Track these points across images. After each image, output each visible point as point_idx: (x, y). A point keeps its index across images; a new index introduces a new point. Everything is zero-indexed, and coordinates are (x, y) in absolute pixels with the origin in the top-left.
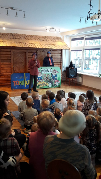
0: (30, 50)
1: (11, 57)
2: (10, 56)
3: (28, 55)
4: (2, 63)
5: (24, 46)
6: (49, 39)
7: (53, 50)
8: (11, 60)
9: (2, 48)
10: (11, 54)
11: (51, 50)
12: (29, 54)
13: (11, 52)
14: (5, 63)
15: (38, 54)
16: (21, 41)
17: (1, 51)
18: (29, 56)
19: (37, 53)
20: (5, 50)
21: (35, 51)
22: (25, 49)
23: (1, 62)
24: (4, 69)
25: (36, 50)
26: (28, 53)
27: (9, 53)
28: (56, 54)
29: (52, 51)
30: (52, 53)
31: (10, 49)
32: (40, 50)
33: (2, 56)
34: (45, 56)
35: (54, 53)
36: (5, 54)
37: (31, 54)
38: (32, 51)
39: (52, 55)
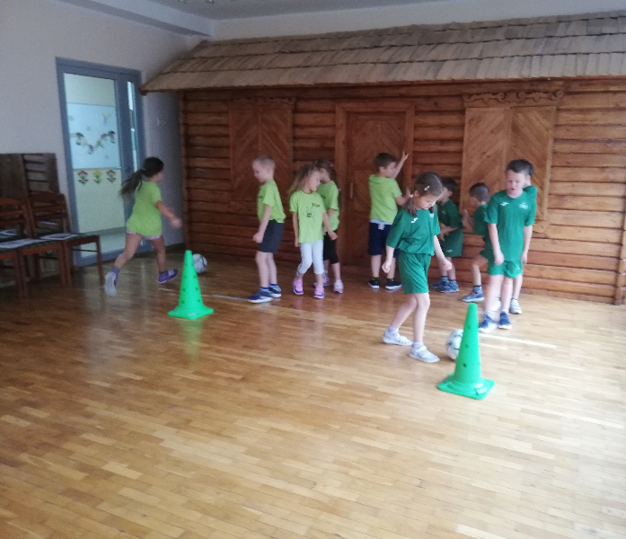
0: (429, 97)
1: (333, 139)
2: (329, 131)
3: (416, 127)
8: (332, 149)
10: (333, 126)
12: (421, 120)
13: (334, 112)
15: (469, 114)
17: (296, 111)
18: (420, 133)
19: (462, 112)
20: (313, 105)
21: (455, 104)
22: (402, 96)
23: (295, 160)
25: (462, 96)
26: (418, 112)
27: (327, 119)
28: (595, 116)
30: (568, 110)
31: (332, 99)
32: (486, 97)
33: (299, 132)
34: (515, 129)
35: (581, 111)
36: (311, 126)
37: (432, 120)
38: (436, 104)
39: (561, 121)
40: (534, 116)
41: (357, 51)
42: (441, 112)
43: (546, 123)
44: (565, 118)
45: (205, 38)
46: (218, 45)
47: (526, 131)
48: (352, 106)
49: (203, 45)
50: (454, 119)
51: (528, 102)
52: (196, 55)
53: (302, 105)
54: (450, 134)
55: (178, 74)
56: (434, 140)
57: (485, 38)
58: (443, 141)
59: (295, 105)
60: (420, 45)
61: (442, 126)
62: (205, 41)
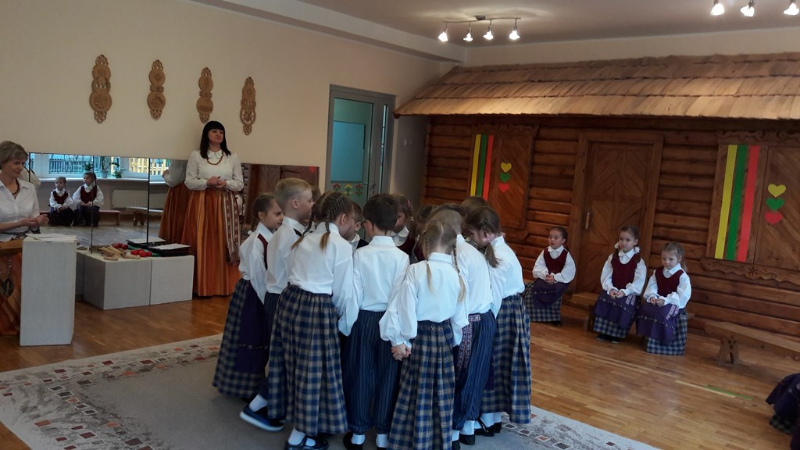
0: (679, 131)
1: (574, 167)
2: (570, 159)
3: (664, 160)
4: (534, 192)
8: (572, 177)
10: (575, 154)
12: (669, 153)
13: (577, 140)
14: (547, 192)
16: (640, 86)
17: (537, 138)
18: (667, 166)
19: (715, 147)
20: (556, 133)
21: (707, 139)
22: (650, 128)
23: (531, 186)
24: (538, 218)
25: (714, 131)
26: (666, 145)
27: (570, 147)
31: (576, 128)
32: (742, 134)
33: (538, 159)
34: (774, 169)
36: (552, 153)
37: (682, 154)
38: (687, 138)
40: (796, 156)
41: (607, 82)
42: (691, 147)
45: (457, 64)
46: (469, 71)
47: (785, 171)
48: (596, 135)
49: (455, 71)
50: (706, 155)
51: (790, 142)
52: (448, 82)
53: (544, 132)
54: (700, 169)
55: (430, 100)
56: (683, 175)
57: (748, 73)
58: (692, 176)
59: (538, 132)
60: (674, 78)
61: (692, 161)
62: (458, 67)
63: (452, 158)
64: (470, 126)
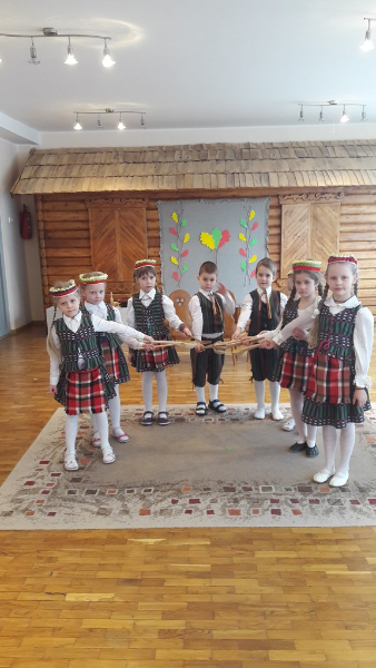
4: (152, 251)
5: (223, 183)
6: (339, 152)
7: (350, 191)
9: (151, 200)
11: (339, 194)
15: (284, 209)
16: (221, 167)
17: (149, 209)
19: (280, 207)
21: (274, 202)
23: (149, 247)
25: (277, 196)
28: (364, 209)
29: (347, 194)
30: (347, 205)
32: (295, 197)
33: (152, 225)
34: (315, 218)
35: (355, 205)
39: (344, 212)
40: (327, 209)
41: (192, 163)
43: (335, 214)
44: (346, 210)
45: (32, 146)
47: (322, 219)
50: (273, 212)
51: (323, 200)
53: (154, 204)
57: (284, 157)
59: (149, 204)
60: (239, 160)
62: (34, 149)
63: (67, 230)
64: (83, 201)
